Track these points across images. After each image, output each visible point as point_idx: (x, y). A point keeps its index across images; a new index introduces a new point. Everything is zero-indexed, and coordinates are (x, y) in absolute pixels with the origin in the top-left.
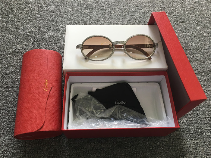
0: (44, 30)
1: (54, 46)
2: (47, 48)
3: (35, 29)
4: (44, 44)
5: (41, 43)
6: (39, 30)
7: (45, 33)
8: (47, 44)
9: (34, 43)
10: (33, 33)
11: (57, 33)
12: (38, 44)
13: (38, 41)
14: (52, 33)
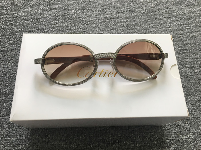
0: (20, 4)
1: (32, 27)
2: (22, 30)
3: (8, 4)
4: (18, 24)
5: (14, 23)
6: (13, 4)
7: (21, 9)
8: (23, 24)
9: (5, 22)
10: (5, 9)
11: (36, 9)
12: (10, 23)
13: (10, 20)
14: (29, 9)
